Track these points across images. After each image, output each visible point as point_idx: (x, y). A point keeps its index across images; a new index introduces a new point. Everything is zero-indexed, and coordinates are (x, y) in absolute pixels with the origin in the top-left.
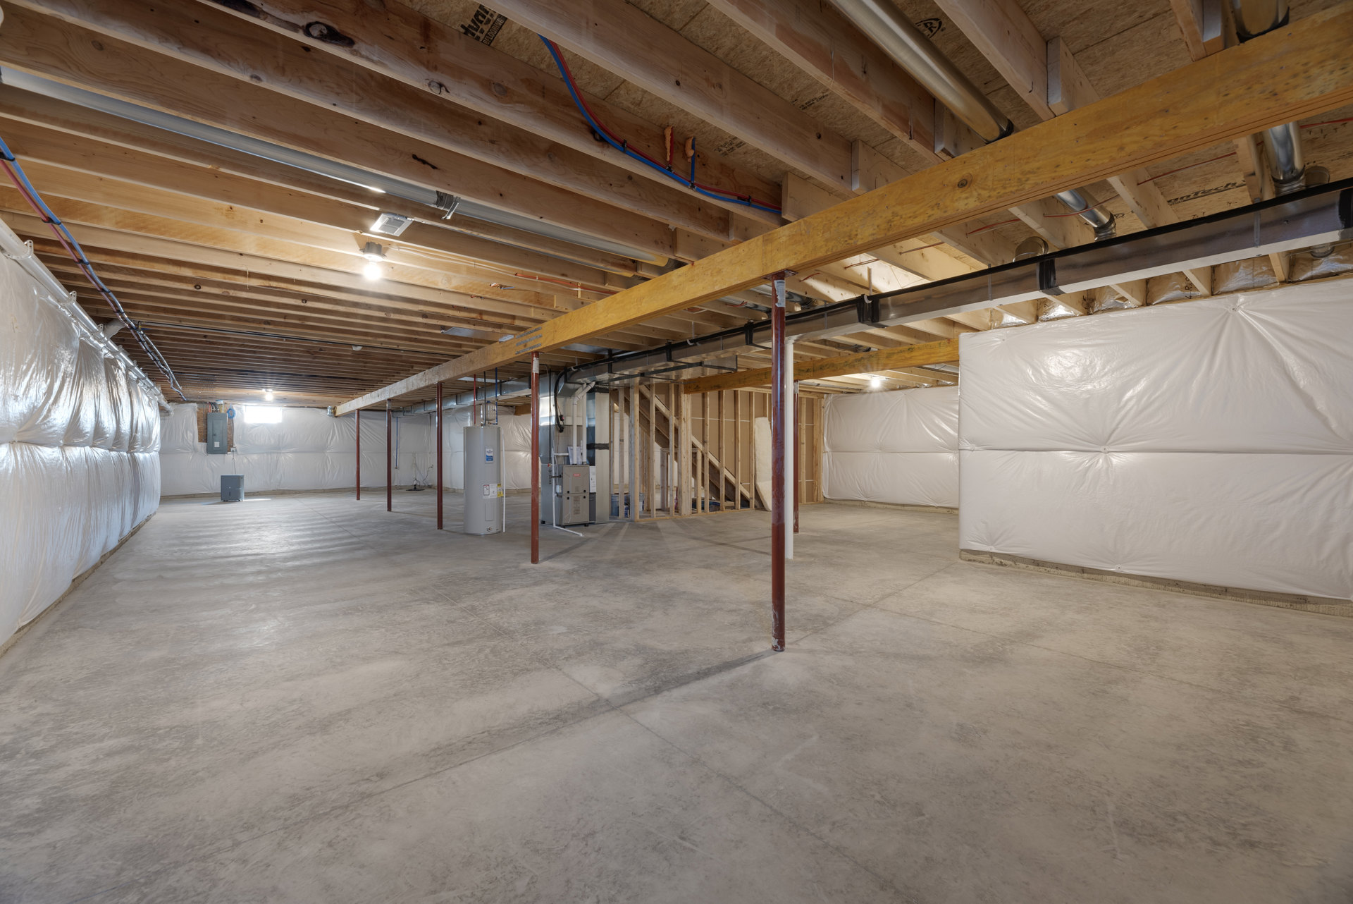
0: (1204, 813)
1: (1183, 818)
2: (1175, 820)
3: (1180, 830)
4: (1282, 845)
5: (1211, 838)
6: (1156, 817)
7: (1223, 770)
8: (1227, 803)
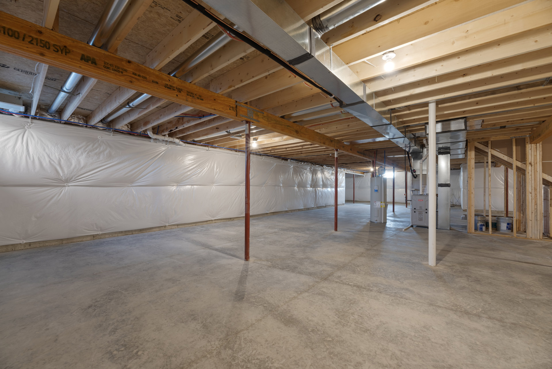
0: (106, 305)
1: (109, 301)
2: (110, 299)
3: (106, 298)
4: (83, 312)
5: (99, 302)
6: (113, 297)
7: (117, 321)
8: (104, 312)
